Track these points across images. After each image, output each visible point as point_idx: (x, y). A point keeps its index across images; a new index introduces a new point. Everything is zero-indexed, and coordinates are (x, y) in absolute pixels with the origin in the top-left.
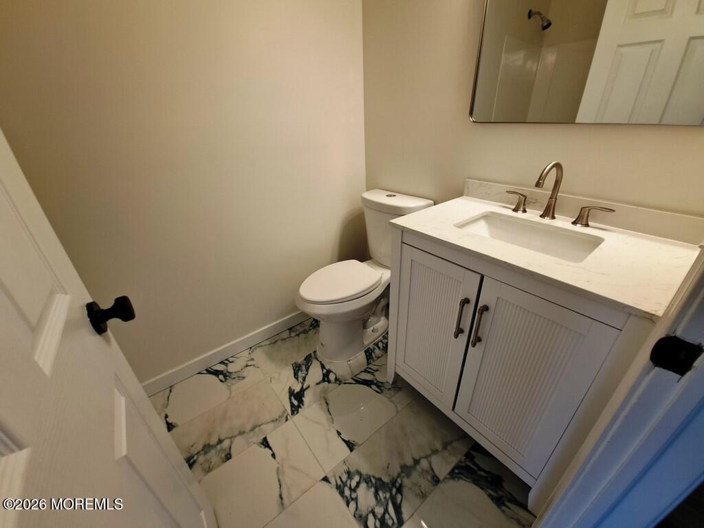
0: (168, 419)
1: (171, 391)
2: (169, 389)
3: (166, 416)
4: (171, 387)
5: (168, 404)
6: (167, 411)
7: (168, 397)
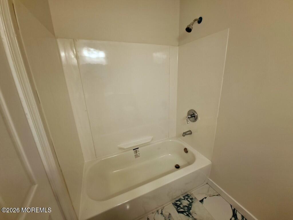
0: (205, 199)
1: (217, 195)
2: (218, 194)
3: (205, 198)
4: (219, 195)
5: (211, 196)
6: (208, 198)
7: (214, 195)
